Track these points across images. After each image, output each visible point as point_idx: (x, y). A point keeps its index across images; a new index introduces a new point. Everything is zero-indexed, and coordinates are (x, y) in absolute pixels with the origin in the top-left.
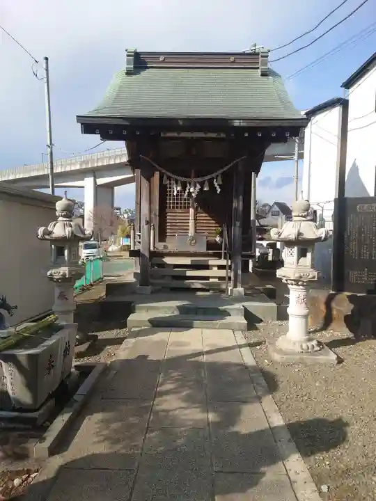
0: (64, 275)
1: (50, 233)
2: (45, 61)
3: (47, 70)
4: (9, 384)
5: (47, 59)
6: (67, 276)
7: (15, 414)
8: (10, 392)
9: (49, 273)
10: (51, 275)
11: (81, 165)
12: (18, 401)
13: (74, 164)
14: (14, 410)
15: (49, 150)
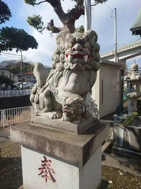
0: (135, 96)
1: (129, 78)
2: (115, 10)
3: (116, 14)
4: (130, 140)
5: (115, 9)
6: (136, 96)
7: (132, 151)
8: (130, 142)
9: (128, 95)
10: (129, 95)
11: (113, 53)
12: (133, 147)
13: (110, 53)
14: (131, 150)
15: (115, 46)
